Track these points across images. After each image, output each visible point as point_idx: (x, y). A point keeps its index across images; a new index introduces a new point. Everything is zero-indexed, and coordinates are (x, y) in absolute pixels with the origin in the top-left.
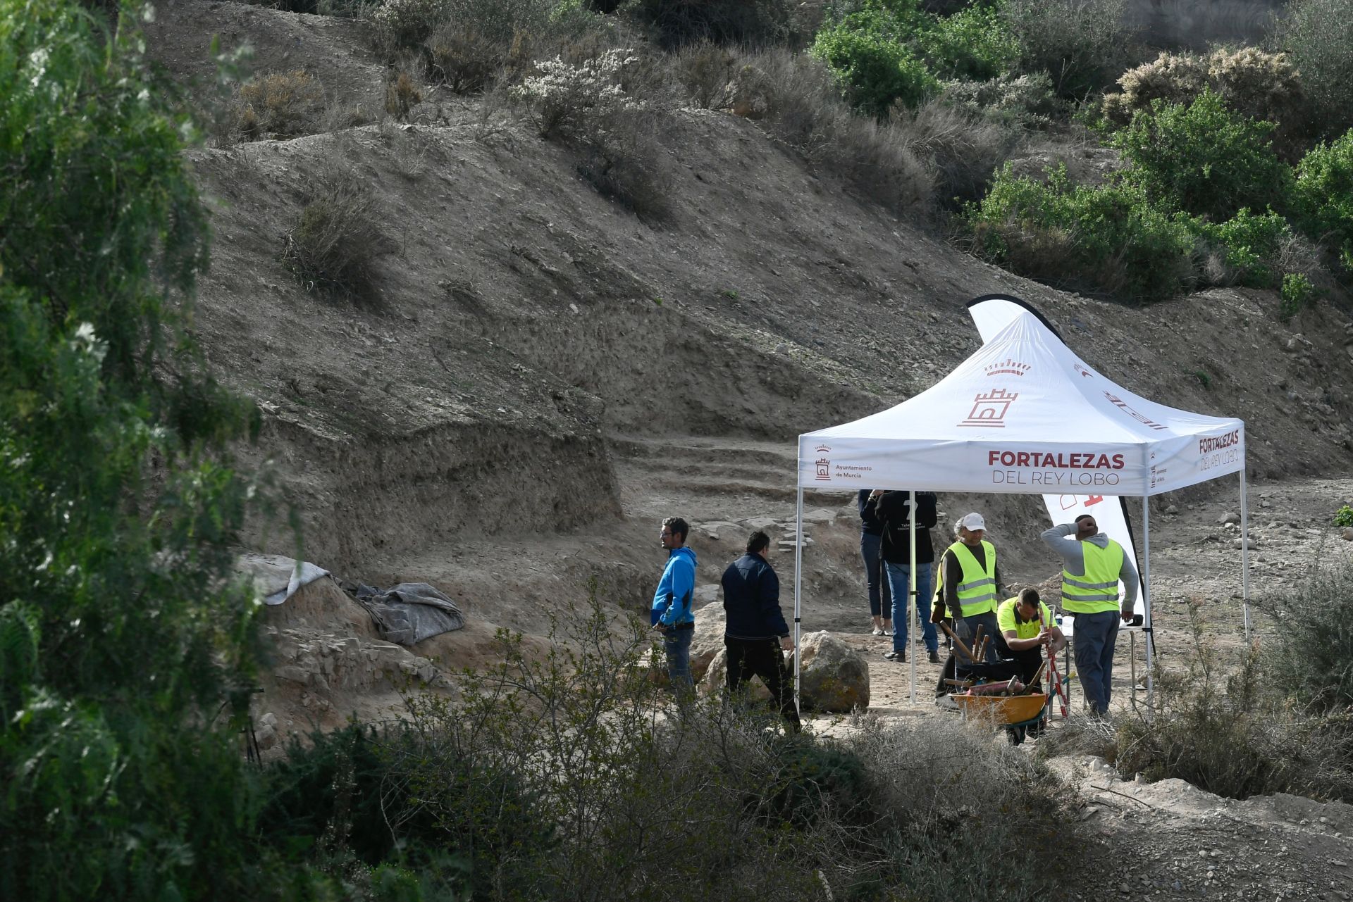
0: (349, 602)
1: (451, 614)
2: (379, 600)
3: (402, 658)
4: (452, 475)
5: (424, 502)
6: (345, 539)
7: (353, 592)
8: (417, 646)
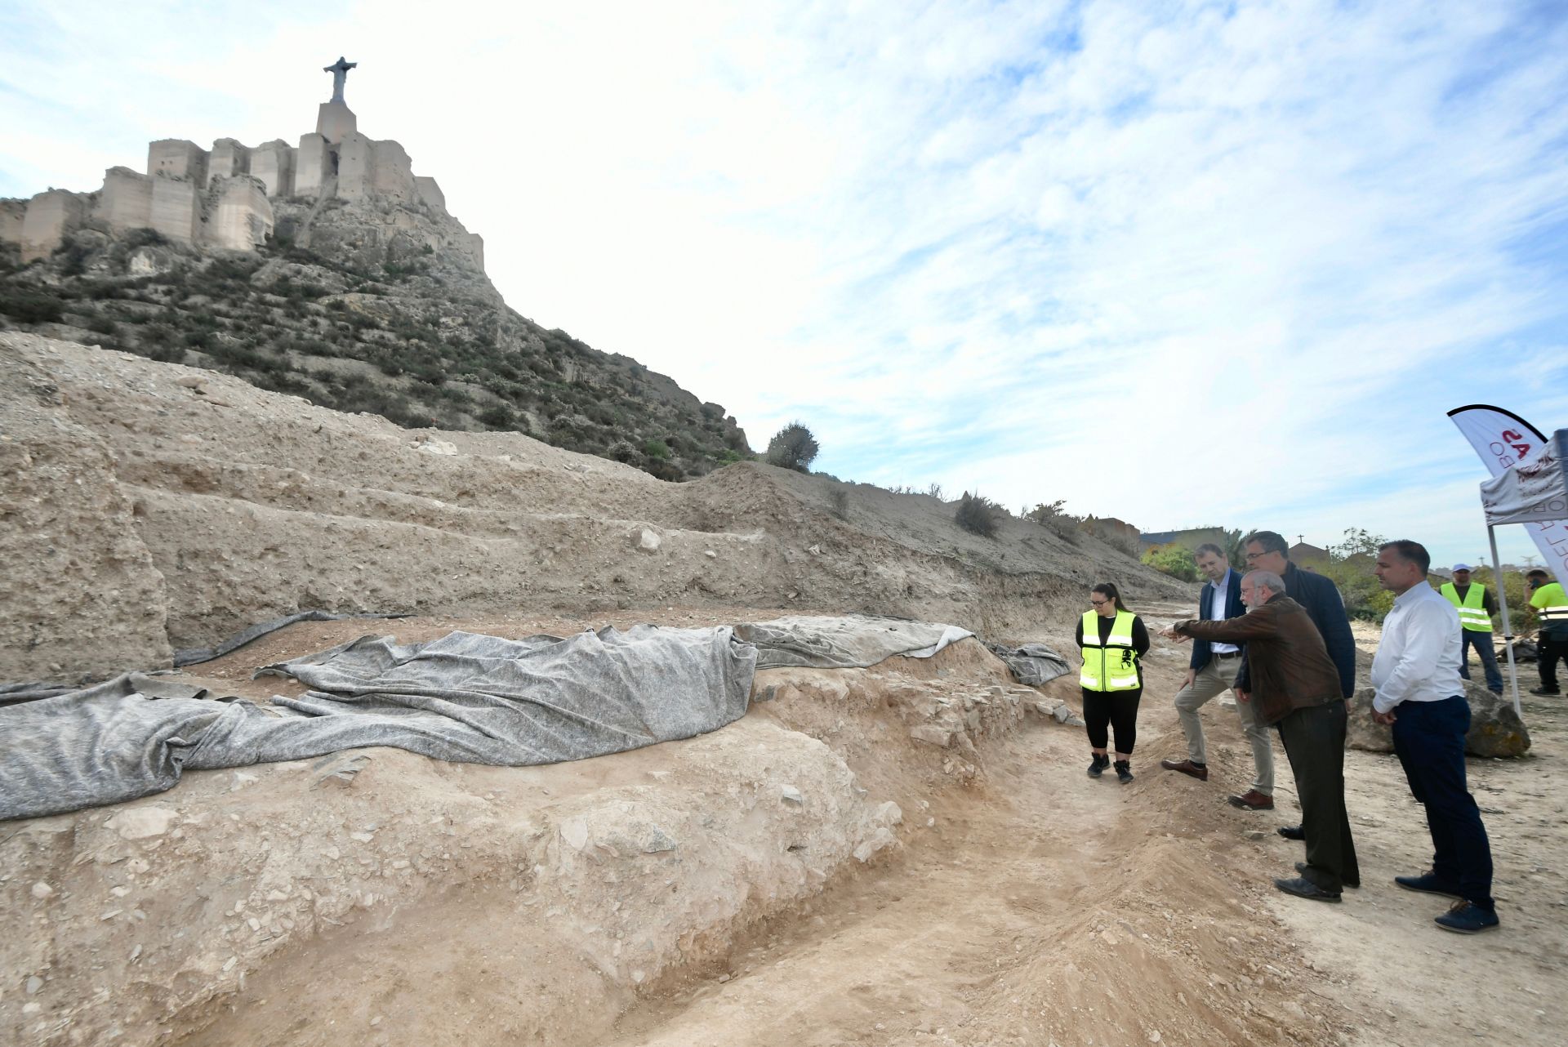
0: (991, 656)
1: (1062, 663)
2: (1011, 655)
3: (1037, 700)
4: (1039, 595)
5: (1027, 607)
6: (986, 620)
7: (994, 650)
8: (1043, 687)
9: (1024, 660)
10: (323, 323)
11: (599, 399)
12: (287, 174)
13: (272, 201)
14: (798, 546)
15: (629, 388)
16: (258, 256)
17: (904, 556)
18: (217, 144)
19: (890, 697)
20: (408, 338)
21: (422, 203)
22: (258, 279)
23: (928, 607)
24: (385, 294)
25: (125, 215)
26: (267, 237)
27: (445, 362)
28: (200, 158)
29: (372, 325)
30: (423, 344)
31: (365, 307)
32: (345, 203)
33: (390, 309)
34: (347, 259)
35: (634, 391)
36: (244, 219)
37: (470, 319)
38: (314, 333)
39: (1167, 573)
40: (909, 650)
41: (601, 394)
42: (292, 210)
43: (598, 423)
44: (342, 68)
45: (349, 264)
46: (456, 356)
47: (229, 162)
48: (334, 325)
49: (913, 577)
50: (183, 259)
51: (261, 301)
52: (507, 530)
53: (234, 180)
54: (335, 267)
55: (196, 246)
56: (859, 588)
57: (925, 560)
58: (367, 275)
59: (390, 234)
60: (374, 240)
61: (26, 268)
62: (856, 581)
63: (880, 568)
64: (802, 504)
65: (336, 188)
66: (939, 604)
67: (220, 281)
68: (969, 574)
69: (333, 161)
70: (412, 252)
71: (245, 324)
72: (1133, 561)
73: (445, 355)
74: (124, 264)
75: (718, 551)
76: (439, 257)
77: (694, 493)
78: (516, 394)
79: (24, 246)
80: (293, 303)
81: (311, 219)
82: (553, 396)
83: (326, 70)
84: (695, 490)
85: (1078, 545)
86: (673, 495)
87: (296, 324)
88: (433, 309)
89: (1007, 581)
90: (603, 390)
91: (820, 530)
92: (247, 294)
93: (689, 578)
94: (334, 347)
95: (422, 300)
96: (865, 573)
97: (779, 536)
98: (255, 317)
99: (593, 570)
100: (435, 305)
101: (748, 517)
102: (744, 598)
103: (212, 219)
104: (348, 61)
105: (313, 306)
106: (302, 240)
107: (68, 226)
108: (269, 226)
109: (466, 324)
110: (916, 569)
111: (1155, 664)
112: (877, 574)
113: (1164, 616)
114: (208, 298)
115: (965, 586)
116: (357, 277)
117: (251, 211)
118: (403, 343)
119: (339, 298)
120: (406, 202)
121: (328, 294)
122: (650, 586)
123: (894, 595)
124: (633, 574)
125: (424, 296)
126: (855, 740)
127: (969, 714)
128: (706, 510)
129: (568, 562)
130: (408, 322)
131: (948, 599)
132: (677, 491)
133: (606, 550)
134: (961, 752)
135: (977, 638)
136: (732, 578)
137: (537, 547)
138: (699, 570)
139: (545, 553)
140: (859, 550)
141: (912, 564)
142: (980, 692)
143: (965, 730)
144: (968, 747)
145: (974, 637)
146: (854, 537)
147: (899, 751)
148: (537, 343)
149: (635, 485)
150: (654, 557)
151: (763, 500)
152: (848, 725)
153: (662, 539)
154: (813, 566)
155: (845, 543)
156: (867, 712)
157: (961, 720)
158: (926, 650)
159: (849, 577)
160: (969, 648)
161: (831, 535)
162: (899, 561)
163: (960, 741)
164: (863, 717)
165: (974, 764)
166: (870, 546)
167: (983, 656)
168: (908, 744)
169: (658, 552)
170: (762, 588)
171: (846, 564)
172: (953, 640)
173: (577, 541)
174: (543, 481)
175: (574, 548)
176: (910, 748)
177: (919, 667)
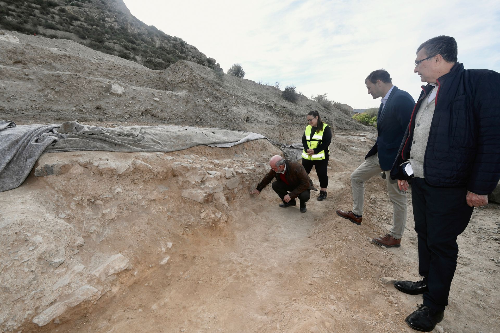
2: (287, 148)
6: (281, 133)
9: (292, 150)
10: (57, 17)
11: (169, 54)
14: (201, 98)
15: (180, 50)
17: (247, 104)
19: (173, 171)
20: (92, 26)
23: (254, 126)
24: (82, 7)
27: (107, 36)
29: (77, 19)
30: (99, 28)
31: (74, 12)
33: (85, 14)
35: (182, 52)
37: (117, 19)
38: (53, 21)
39: (360, 122)
40: (215, 143)
41: (169, 52)
43: (166, 62)
46: (111, 33)
48: (61, 18)
49: (250, 113)
51: (29, 6)
52: (29, 79)
56: (224, 117)
57: (257, 106)
62: (223, 114)
63: (234, 108)
64: (204, 79)
66: (259, 125)
68: (277, 114)
71: (22, 15)
72: (349, 117)
73: (107, 33)
75: (161, 98)
77: (163, 75)
78: (134, 49)
80: (43, 8)
82: (148, 51)
84: (163, 74)
85: (330, 110)
86: (151, 75)
87: (45, 17)
88: (102, 14)
89: (295, 118)
90: (170, 51)
91: (210, 91)
92: (23, 3)
93: (143, 109)
94: (60, 27)
95: (97, 10)
96: (227, 111)
97: (194, 94)
98: (27, 13)
99: (82, 102)
100: (103, 13)
101: (181, 85)
102: (174, 121)
105: (52, 10)
109: (116, 21)
110: (252, 110)
111: (349, 153)
112: (232, 111)
113: (356, 135)
114: (6, 3)
115: (274, 118)
118: (90, 27)
119: (63, 7)
121: (59, 5)
122: (118, 112)
123: (238, 120)
124: (108, 105)
125: (98, 8)
126: (131, 200)
127: (228, 181)
128: (166, 83)
129: (64, 96)
130: (92, 19)
131: (264, 123)
132: (154, 74)
133: (89, 92)
134: (214, 205)
135: (268, 139)
136: (168, 111)
137: (43, 87)
138: (150, 106)
139: (49, 91)
140: (226, 100)
141: (251, 108)
142: (248, 166)
143: (224, 190)
144: (221, 201)
145: (266, 139)
146: (225, 94)
147: (173, 205)
148: (144, 30)
149: (130, 69)
150: (121, 98)
151: (187, 77)
152: (127, 191)
153: (127, 90)
154: (207, 107)
155: (220, 97)
156: (151, 180)
157: (221, 185)
158: (229, 144)
159: (221, 112)
160: (261, 143)
161: (214, 93)
162: (245, 106)
163: (216, 198)
164: (149, 184)
165: (222, 212)
166: (231, 98)
167: (268, 148)
168: (179, 200)
169: (124, 96)
170: (184, 116)
171: (220, 106)
172: (250, 139)
173: (70, 86)
174: (73, 61)
175: (68, 90)
176: (181, 203)
177: (220, 152)
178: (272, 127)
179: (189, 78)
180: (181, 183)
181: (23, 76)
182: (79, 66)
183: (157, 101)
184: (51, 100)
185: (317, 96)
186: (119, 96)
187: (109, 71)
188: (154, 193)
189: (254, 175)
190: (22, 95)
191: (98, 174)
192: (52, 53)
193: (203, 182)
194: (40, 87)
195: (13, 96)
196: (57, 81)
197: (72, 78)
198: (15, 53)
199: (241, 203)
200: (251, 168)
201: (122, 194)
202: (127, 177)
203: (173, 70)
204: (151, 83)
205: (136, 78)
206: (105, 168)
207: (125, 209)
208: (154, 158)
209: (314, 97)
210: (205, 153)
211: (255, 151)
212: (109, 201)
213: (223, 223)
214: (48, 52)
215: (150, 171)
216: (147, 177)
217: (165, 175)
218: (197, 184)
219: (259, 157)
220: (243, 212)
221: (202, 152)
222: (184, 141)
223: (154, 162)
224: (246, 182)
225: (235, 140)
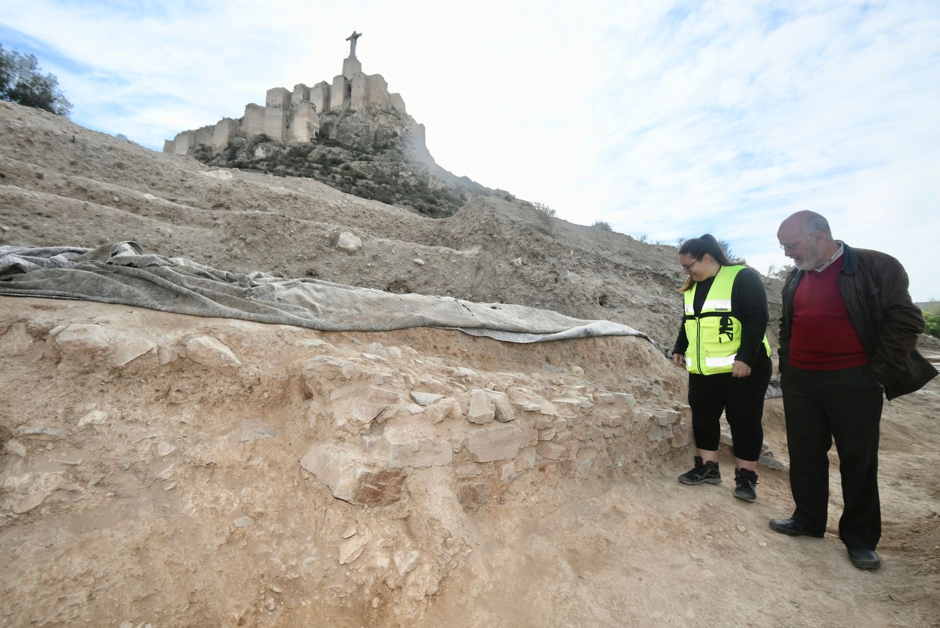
10: (338, 177)
12: (327, 100)
13: (319, 115)
14: (506, 260)
16: (311, 144)
17: (605, 268)
18: (296, 87)
20: (380, 184)
21: (393, 108)
22: (311, 157)
23: (619, 315)
24: (372, 161)
25: (253, 129)
26: (316, 134)
27: (397, 195)
28: (288, 96)
29: (363, 177)
30: (388, 186)
31: (361, 168)
32: (354, 112)
33: (374, 169)
34: (354, 143)
36: (305, 125)
37: (415, 173)
40: (483, 327)
42: (329, 119)
44: (355, 37)
45: (355, 146)
46: (404, 192)
47: (301, 97)
48: (343, 178)
49: (610, 287)
50: (278, 148)
51: (310, 167)
53: (301, 105)
54: (347, 148)
55: (284, 141)
56: (549, 294)
57: (628, 274)
58: (364, 151)
59: (376, 128)
60: (368, 132)
61: (214, 158)
62: (547, 287)
63: (570, 274)
65: (350, 104)
67: (293, 158)
69: (349, 89)
70: (387, 136)
73: (398, 191)
74: (252, 152)
75: (427, 260)
76: (401, 138)
79: (213, 149)
80: (325, 168)
81: (337, 123)
83: (347, 40)
84: (446, 224)
86: (425, 227)
88: (396, 167)
91: (524, 243)
92: (304, 164)
93: (390, 278)
95: (390, 163)
96: (556, 280)
97: (493, 252)
100: (397, 165)
101: (471, 238)
103: (291, 127)
104: (358, 33)
105: (334, 168)
106: (333, 134)
107: (230, 137)
108: (317, 128)
109: (413, 175)
110: (616, 281)
112: (566, 280)
114: (285, 167)
116: (358, 152)
117: (308, 120)
118: (378, 186)
119: (348, 164)
120: (384, 109)
121: (343, 162)
123: (579, 300)
124: (327, 269)
125: (392, 160)
126: (128, 454)
127: (475, 431)
128: (449, 238)
129: (259, 252)
130: (382, 175)
131: (646, 309)
132: (428, 223)
133: (300, 245)
134: (403, 514)
135: (653, 341)
136: (439, 284)
137: (228, 236)
138: (404, 274)
139: (235, 242)
140: (555, 259)
141: (613, 275)
142: (570, 397)
143: (454, 464)
144: (426, 504)
145: (646, 338)
146: (553, 247)
147: (270, 491)
148: (451, 184)
149: (390, 216)
150: (353, 257)
151: (483, 222)
152: (127, 423)
153: (366, 244)
154: (515, 277)
155: (542, 253)
156: (228, 401)
157: (444, 441)
158: (530, 335)
159: (542, 284)
160: (627, 347)
161: (532, 246)
162: (599, 272)
163: (411, 488)
164: (217, 411)
165: (422, 550)
166: (566, 255)
167: (649, 359)
168: (293, 478)
169: (358, 253)
170: (470, 296)
171: (541, 272)
172: (595, 332)
173: (270, 235)
174: (299, 202)
175: (266, 240)
176: (295, 489)
177: (498, 354)
178: (665, 317)
179: (487, 224)
180: (313, 419)
181: (210, 220)
182: (307, 211)
183: (420, 265)
184: (236, 257)
185: (784, 269)
186: (350, 253)
187: (353, 220)
188: (218, 441)
189: (587, 426)
190: (195, 247)
191: (51, 359)
192: (270, 192)
193: (378, 423)
194: (224, 236)
195: (179, 247)
196: (252, 226)
197: (277, 221)
198: (217, 193)
199: (527, 519)
200: (575, 401)
201: (105, 430)
202: (146, 379)
203: (463, 216)
204: (424, 239)
205: (398, 231)
206: (69, 342)
207: (92, 482)
208: (264, 339)
209: (777, 272)
210: (448, 348)
211: (608, 366)
212: (50, 446)
213: (415, 600)
214: (265, 190)
215: (231, 371)
216: (216, 388)
217: (280, 391)
218: (355, 430)
219: (620, 381)
220: (529, 558)
221: (439, 345)
222: (391, 312)
223: (262, 350)
224: (553, 446)
225: (550, 329)
